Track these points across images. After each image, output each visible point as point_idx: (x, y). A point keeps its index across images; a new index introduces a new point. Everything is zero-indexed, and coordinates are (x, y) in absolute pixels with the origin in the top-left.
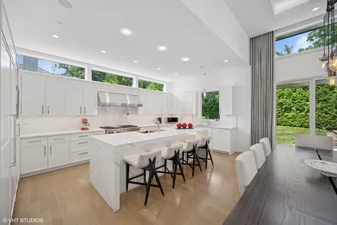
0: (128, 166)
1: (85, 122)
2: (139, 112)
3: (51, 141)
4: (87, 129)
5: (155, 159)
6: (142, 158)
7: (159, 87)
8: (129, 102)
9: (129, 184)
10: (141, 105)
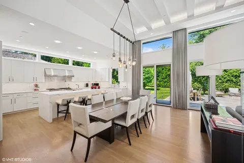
0: (58, 105)
1: (36, 86)
2: (73, 80)
3: (15, 96)
4: (38, 90)
5: (70, 101)
6: (63, 100)
7: (89, 65)
8: (67, 75)
9: (59, 114)
10: (74, 76)
